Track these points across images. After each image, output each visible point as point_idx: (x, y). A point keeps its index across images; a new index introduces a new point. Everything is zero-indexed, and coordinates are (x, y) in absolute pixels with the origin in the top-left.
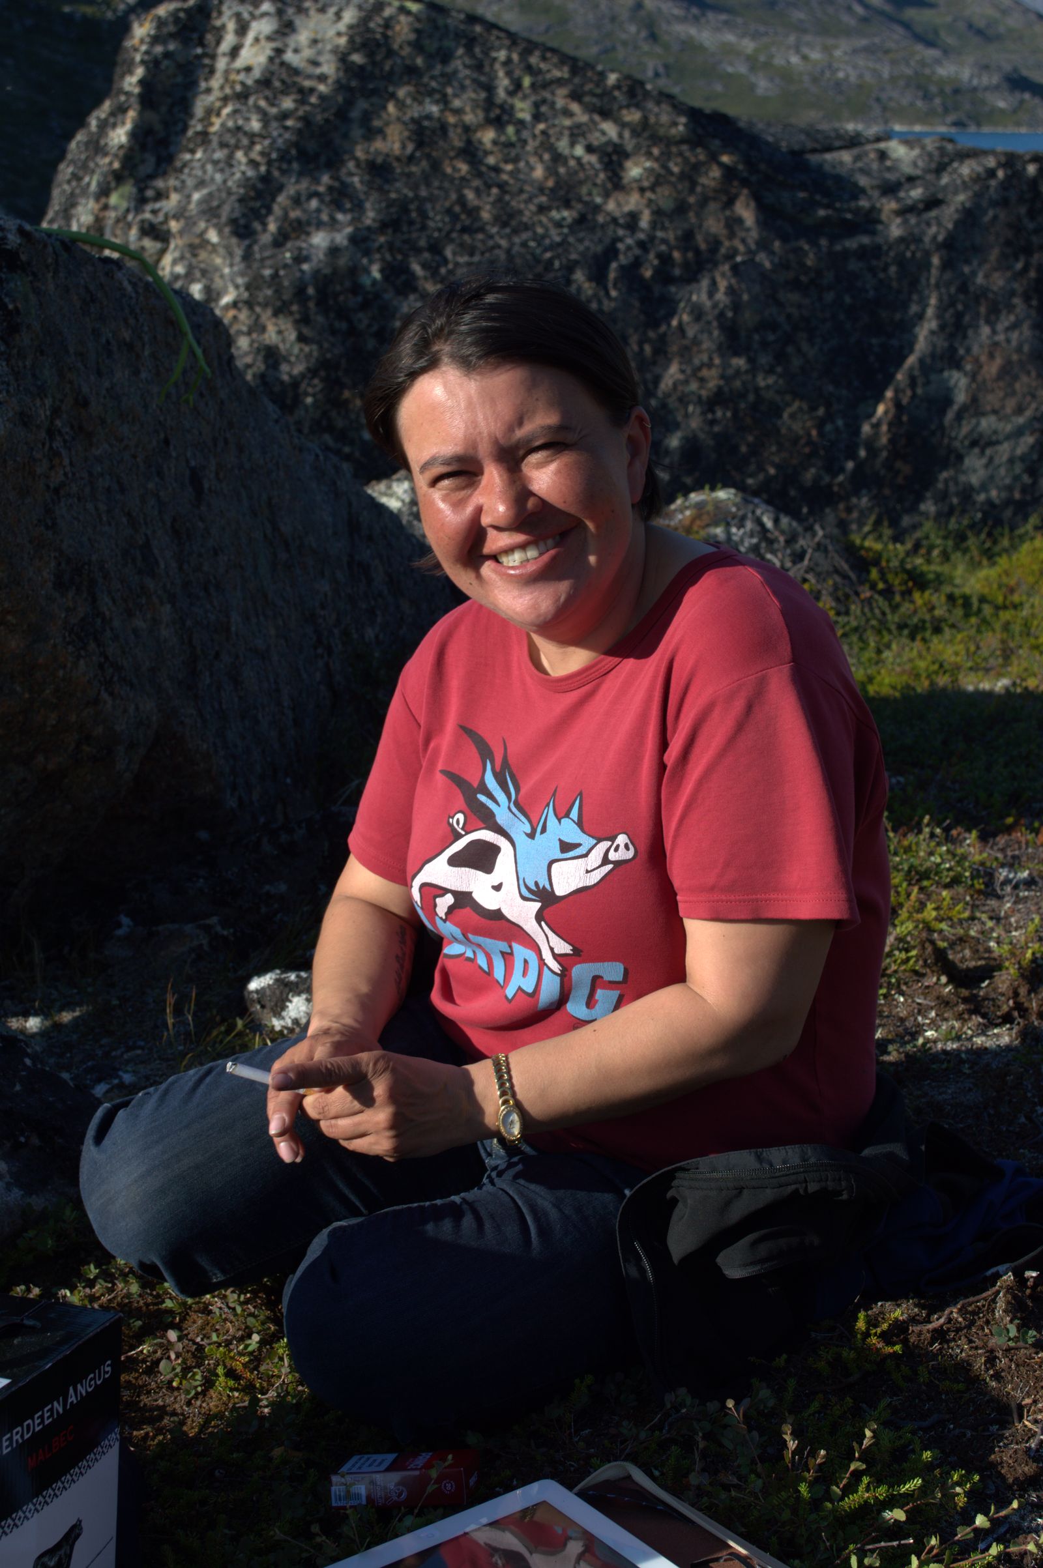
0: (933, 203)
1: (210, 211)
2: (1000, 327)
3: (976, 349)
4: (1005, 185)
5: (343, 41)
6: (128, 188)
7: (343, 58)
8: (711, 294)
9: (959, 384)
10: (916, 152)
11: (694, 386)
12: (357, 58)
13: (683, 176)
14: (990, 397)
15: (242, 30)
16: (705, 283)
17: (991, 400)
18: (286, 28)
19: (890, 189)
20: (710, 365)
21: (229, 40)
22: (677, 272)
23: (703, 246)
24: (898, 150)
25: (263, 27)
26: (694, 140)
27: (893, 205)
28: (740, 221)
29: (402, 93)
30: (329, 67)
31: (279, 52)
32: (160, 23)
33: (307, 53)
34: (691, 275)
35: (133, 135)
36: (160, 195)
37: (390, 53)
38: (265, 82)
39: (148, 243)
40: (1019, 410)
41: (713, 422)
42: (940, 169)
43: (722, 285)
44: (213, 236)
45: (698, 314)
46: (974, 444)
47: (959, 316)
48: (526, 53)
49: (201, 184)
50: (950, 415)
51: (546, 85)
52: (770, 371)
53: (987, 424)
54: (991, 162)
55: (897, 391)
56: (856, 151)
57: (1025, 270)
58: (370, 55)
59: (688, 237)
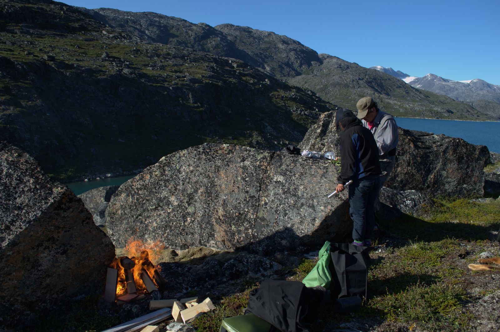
0: (441, 145)
1: (332, 142)
2: (452, 165)
3: (448, 168)
4: (453, 143)
6: (319, 138)
8: (406, 158)
9: (444, 173)
10: (439, 137)
11: (403, 171)
13: (402, 140)
14: (450, 175)
16: (405, 156)
17: (450, 176)
19: (434, 143)
20: (405, 168)
22: (401, 154)
23: (405, 150)
24: (436, 137)
26: (405, 135)
27: (435, 145)
28: (411, 147)
34: (403, 154)
35: (321, 131)
36: (324, 139)
39: (322, 146)
40: (455, 178)
41: (405, 177)
42: (442, 140)
43: (408, 156)
44: (332, 146)
45: (404, 161)
46: (447, 183)
47: (445, 163)
49: (330, 138)
50: (443, 178)
52: (415, 170)
53: (449, 180)
54: (451, 139)
55: (435, 174)
56: (429, 136)
57: (456, 156)
59: (403, 149)
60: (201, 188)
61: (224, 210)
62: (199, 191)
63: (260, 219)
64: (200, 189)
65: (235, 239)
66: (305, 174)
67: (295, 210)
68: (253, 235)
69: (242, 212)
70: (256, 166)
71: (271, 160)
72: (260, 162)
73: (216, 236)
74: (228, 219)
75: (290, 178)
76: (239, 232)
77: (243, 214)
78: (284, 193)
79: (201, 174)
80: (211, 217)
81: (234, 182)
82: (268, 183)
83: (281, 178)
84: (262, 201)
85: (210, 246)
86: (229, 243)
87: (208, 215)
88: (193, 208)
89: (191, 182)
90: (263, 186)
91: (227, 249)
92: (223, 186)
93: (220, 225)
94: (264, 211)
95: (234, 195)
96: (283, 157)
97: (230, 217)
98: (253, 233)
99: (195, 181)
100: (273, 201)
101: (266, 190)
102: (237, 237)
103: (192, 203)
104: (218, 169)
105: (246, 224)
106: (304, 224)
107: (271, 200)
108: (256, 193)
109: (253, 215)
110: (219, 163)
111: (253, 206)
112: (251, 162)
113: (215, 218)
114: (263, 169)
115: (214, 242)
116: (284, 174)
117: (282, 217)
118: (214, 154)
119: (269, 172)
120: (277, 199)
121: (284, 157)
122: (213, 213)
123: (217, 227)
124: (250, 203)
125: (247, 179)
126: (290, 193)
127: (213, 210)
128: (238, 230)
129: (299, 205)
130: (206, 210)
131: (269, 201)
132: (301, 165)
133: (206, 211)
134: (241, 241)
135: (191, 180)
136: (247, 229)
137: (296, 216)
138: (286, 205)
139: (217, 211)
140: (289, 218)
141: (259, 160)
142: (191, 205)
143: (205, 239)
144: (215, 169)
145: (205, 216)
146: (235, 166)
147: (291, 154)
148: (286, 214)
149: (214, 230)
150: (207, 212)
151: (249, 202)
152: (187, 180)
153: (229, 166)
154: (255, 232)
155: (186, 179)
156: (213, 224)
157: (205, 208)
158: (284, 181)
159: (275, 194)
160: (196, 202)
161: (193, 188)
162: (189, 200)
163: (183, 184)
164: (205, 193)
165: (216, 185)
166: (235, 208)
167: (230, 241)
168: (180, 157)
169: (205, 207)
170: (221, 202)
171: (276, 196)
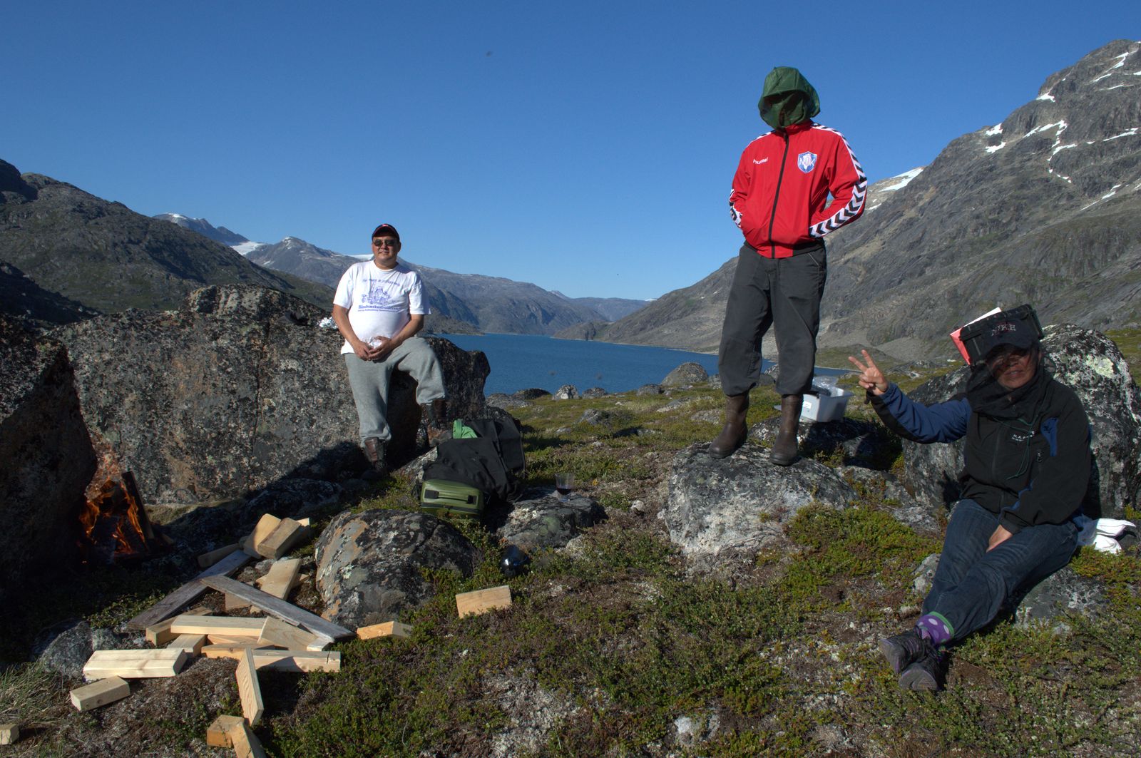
5: (258, 301)
7: (259, 306)
12: (262, 306)
15: (227, 296)
18: (241, 297)
21: (223, 299)
25: (235, 296)
29: (275, 316)
30: (255, 308)
31: (240, 303)
32: (203, 293)
33: (248, 304)
37: (272, 305)
38: (236, 312)
48: (309, 305)
51: (314, 315)
58: (266, 305)
60: (130, 395)
61: (186, 429)
62: (127, 400)
63: (264, 437)
64: (128, 396)
65: (216, 479)
66: (335, 355)
67: (329, 412)
68: (252, 467)
69: (222, 430)
70: (242, 347)
71: (267, 335)
72: (249, 340)
73: (173, 480)
74: (198, 446)
75: (310, 362)
76: (223, 466)
77: (225, 432)
78: (304, 387)
79: (130, 366)
80: (159, 446)
81: (205, 377)
82: (272, 373)
83: (293, 365)
84: (264, 405)
85: (163, 501)
86: (204, 489)
87: (151, 442)
88: (115, 434)
89: (106, 384)
90: (264, 380)
91: (202, 501)
92: (182, 385)
93: (182, 459)
94: (268, 422)
95: (206, 400)
96: (286, 330)
97: (201, 442)
98: (251, 463)
99: (116, 381)
100: (284, 403)
101: (269, 385)
102: (219, 476)
103: (112, 425)
104: (168, 355)
105: (234, 450)
106: (349, 433)
107: (281, 401)
108: (250, 393)
109: (248, 433)
110: (169, 343)
111: (247, 417)
112: (231, 340)
113: (169, 447)
114: (256, 351)
115: (170, 493)
116: (299, 358)
117: (305, 429)
118: (153, 328)
119: (269, 356)
120: (293, 399)
121: (289, 330)
122: (163, 439)
123: (174, 464)
124: (240, 412)
125: (230, 370)
126: (314, 386)
127: (162, 434)
128: (221, 462)
129: (335, 404)
130: (146, 434)
131: (278, 403)
132: (323, 341)
133: (146, 438)
134: (231, 482)
135: (106, 381)
136: (238, 458)
137: (332, 422)
138: (311, 406)
139: (171, 434)
140: (318, 427)
141: (245, 336)
142: (110, 429)
143: (150, 489)
144: (163, 355)
145: (145, 445)
146: (202, 348)
147: (298, 325)
148: (312, 422)
149: (167, 471)
150: (149, 439)
151: (237, 410)
152: (98, 381)
153: (189, 348)
154: (255, 461)
155: (93, 378)
156: (165, 460)
157: (143, 431)
158: (300, 369)
159: (287, 391)
160: (121, 421)
161: (111, 395)
162: (104, 420)
163: (87, 389)
164: (141, 402)
165: (166, 385)
166: (209, 423)
167: (206, 485)
168: (74, 337)
169: (142, 428)
170: (179, 416)
171: (290, 394)
